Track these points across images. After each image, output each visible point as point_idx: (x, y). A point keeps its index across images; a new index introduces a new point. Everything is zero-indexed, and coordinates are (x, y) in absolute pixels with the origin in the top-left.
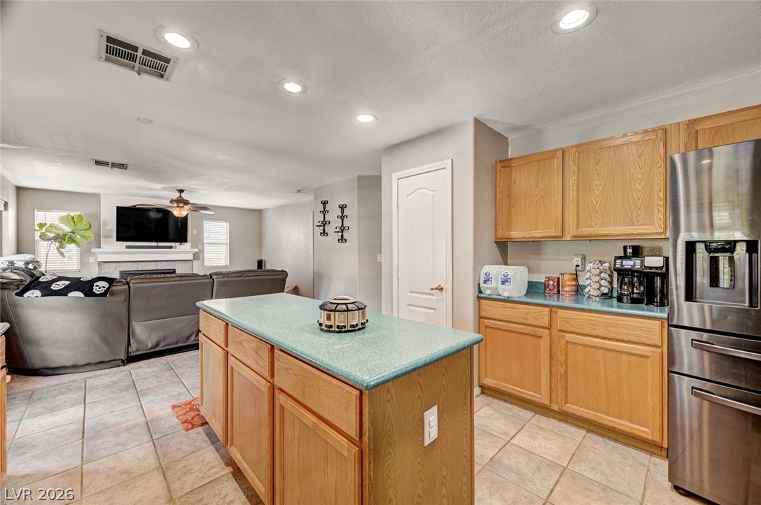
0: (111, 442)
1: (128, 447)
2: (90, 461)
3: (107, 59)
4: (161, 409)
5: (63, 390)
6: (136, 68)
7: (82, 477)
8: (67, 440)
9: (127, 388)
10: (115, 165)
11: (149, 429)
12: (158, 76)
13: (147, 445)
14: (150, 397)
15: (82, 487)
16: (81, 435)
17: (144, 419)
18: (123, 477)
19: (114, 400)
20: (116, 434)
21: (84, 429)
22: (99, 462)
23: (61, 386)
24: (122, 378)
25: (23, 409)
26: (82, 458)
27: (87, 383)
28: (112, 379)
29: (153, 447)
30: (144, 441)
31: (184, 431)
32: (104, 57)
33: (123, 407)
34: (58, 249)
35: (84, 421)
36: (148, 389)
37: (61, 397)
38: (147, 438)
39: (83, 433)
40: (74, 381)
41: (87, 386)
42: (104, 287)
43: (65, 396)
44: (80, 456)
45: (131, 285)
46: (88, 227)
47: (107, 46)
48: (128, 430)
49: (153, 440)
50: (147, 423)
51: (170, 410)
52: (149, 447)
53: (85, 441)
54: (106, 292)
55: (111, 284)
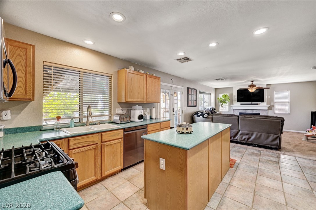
3: (182, 62)
6: (187, 61)
34: (221, 105)
45: (213, 116)
46: (229, 98)
54: (207, 117)
55: (208, 115)
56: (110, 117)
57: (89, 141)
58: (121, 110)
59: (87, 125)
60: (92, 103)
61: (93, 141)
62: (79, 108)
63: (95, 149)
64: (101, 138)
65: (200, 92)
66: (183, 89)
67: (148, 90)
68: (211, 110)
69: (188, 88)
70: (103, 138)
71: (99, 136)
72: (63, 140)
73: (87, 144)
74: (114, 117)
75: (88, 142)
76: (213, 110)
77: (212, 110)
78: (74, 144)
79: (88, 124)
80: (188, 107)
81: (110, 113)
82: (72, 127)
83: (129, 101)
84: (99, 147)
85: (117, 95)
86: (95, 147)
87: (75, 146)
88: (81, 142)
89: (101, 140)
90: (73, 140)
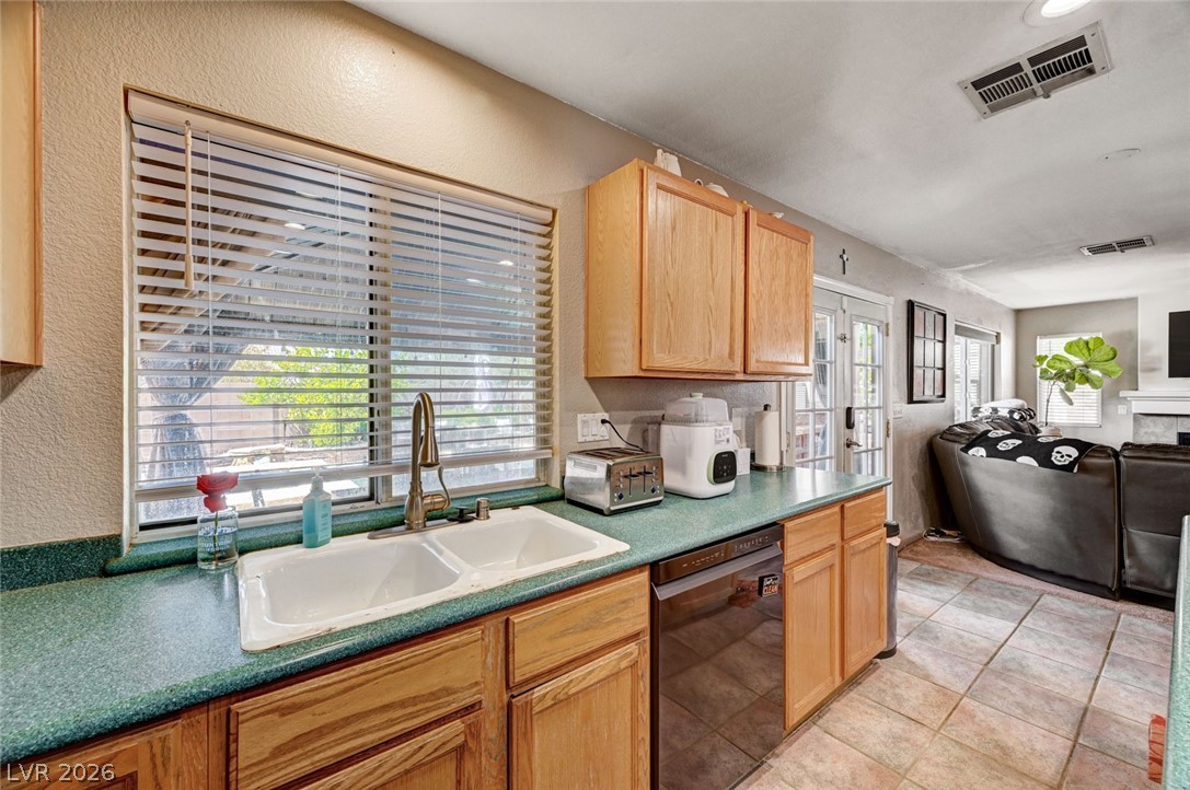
0: (1015, 695)
1: (1031, 720)
2: (973, 698)
3: (994, 110)
4: (1128, 707)
5: (1007, 593)
6: (1040, 91)
7: (954, 709)
8: (970, 654)
9: (1095, 637)
10: (1124, 245)
11: (1082, 721)
12: (1082, 77)
13: (1060, 740)
14: (1124, 674)
15: (947, 719)
16: (987, 660)
17: (1085, 700)
18: (997, 752)
19: (1061, 643)
20: (1028, 691)
21: (995, 654)
22: (982, 707)
23: (1009, 587)
24: (1099, 618)
25: (955, 592)
26: (970, 687)
27: (1042, 599)
28: (1081, 612)
29: (1067, 753)
30: (1060, 732)
31: (1145, 775)
32: (987, 110)
33: (1067, 660)
34: (1062, 391)
35: (1002, 645)
36: (1132, 660)
37: (998, 600)
38: (1068, 730)
39: (991, 659)
40: (1026, 588)
41: (1039, 603)
42: (1070, 456)
43: (1004, 602)
44: (969, 684)
45: (1121, 459)
46: (1111, 356)
47: (980, 93)
48: (1048, 697)
49: (1076, 741)
50: (1086, 710)
51: (1148, 720)
52: (1061, 746)
53: (985, 672)
54: (1072, 465)
55: (1081, 453)
56: (544, 464)
57: (414, 700)
58: (604, 422)
59: (410, 529)
60: (446, 384)
61: (448, 691)
62: (371, 410)
63: (460, 752)
64: (501, 656)
65: (960, 330)
66: (890, 308)
67: (758, 302)
68: (1016, 416)
69: (911, 305)
70: (520, 655)
71: (490, 638)
72: (171, 731)
73: (392, 722)
74: (569, 465)
75: (403, 704)
76: (1025, 419)
77: (1022, 417)
78: (279, 751)
79: (418, 516)
80: (911, 401)
81: (544, 442)
82: (313, 545)
83: (657, 365)
84: (492, 729)
85: (583, 333)
86: (461, 739)
87: (291, 762)
88: (347, 721)
89: (500, 673)
90: (275, 717)
